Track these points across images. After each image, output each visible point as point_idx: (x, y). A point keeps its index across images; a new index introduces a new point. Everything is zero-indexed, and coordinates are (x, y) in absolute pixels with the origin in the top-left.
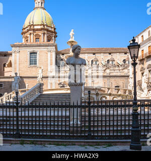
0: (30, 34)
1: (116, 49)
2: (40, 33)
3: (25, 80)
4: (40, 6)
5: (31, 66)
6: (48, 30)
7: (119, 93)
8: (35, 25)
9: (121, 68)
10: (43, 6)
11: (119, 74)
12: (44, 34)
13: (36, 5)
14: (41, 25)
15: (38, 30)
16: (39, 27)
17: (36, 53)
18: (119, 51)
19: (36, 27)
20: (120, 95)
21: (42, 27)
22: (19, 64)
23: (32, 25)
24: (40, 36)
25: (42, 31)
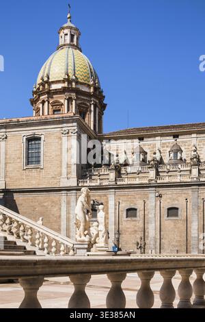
0: (43, 102)
2: (62, 99)
3: (16, 196)
4: (68, 41)
5: (30, 166)
6: (78, 92)
8: (53, 82)
12: (70, 100)
14: (63, 81)
15: (57, 92)
16: (59, 86)
17: (39, 139)
19: (54, 87)
21: (66, 85)
22: (6, 164)
23: (47, 82)
24: (62, 104)
25: (67, 95)
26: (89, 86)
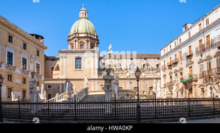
0: (76, 41)
1: (150, 55)
2: (84, 41)
4: (84, 16)
5: (77, 69)
6: (91, 38)
7: (144, 94)
8: (80, 33)
9: (154, 72)
10: (86, 16)
11: (152, 77)
12: (88, 41)
13: (81, 16)
14: (85, 33)
15: (82, 37)
16: (83, 35)
17: (81, 58)
18: (154, 57)
19: (80, 35)
20: (145, 96)
21: (86, 35)
22: (66, 68)
23: (77, 33)
24: (84, 43)
25: (86, 39)
26: (94, 36)
